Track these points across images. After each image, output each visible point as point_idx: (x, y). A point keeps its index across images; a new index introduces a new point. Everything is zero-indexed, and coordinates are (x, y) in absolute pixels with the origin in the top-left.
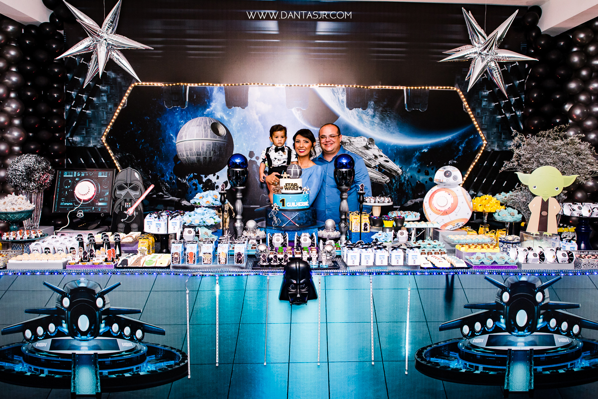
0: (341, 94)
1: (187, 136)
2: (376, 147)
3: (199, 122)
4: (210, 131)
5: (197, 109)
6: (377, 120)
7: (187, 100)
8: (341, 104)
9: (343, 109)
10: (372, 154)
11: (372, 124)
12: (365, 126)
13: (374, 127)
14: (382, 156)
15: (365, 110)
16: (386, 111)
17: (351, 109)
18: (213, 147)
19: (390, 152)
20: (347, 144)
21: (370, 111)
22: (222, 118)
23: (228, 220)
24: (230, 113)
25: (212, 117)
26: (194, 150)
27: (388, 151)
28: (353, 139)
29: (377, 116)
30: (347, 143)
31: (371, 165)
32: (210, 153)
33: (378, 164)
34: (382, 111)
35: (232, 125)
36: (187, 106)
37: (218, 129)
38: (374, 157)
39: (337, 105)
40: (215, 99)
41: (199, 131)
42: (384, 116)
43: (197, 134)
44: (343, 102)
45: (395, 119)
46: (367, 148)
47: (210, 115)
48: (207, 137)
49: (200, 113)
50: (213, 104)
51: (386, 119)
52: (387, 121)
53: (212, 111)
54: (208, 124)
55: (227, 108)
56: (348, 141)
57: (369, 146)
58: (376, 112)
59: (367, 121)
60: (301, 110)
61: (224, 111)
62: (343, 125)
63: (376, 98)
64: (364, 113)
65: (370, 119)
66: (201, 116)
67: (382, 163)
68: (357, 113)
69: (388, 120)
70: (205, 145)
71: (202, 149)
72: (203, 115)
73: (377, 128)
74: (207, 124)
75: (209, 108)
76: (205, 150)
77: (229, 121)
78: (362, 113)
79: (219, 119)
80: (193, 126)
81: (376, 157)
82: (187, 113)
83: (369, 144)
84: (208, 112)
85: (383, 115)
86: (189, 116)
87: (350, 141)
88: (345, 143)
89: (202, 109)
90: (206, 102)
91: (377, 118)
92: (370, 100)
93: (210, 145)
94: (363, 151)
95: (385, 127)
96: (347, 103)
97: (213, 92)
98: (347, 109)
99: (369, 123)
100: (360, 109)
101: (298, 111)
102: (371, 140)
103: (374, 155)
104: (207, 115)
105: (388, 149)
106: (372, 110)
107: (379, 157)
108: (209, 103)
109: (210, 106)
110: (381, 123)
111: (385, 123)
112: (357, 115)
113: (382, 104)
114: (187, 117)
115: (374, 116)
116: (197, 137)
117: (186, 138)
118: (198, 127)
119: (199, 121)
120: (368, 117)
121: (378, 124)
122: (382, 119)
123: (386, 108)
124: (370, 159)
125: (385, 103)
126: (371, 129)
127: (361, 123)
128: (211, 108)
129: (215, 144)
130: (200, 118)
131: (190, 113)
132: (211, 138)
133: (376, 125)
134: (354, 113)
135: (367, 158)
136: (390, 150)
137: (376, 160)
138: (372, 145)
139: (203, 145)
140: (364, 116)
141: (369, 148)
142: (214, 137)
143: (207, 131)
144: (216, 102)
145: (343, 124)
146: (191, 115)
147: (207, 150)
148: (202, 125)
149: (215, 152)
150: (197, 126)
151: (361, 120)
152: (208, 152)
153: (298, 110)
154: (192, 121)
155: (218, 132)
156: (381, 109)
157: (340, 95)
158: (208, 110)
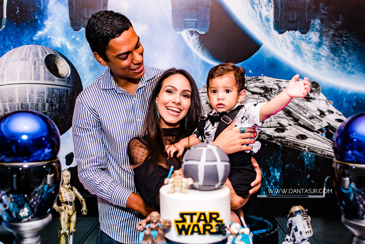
0: (266, 6)
1: (5, 78)
2: (322, 96)
3: (25, 54)
4: (43, 69)
5: (22, 32)
6: (325, 51)
7: (5, 16)
8: (264, 24)
9: (268, 33)
10: (315, 109)
11: (317, 57)
12: (305, 61)
13: (320, 62)
14: (332, 112)
15: (305, 33)
16: (341, 36)
17: (281, 33)
18: (49, 96)
19: (345, 105)
20: (274, 91)
21: (314, 36)
22: (64, 47)
23: (74, 218)
24: (77, 39)
25: (46, 45)
26: (17, 102)
27: (342, 104)
28: (283, 83)
29: (325, 45)
30: (275, 89)
31: (314, 127)
32: (44, 106)
33: (325, 124)
34: (334, 36)
35: (80, 60)
36: (4, 27)
37: (56, 66)
38: (319, 113)
39: (259, 25)
40: (51, 14)
41: (25, 69)
42: (337, 45)
43: (21, 74)
44: (268, 20)
45: (355, 50)
46: (308, 98)
47: (44, 42)
48: (38, 78)
49: (26, 39)
50: (48, 23)
51: (340, 49)
52: (342, 53)
53: (47, 35)
54: (41, 56)
55: (72, 31)
56: (276, 87)
57: (311, 95)
58: (324, 38)
59: (308, 53)
60: (197, 33)
61: (67, 34)
62: (267, 60)
63: (324, 14)
64: (303, 39)
65: (313, 49)
66: (28, 44)
67: (332, 124)
68: (292, 39)
69: (344, 52)
70: (35, 92)
71: (30, 99)
72: (31, 42)
73: (325, 65)
74: (37, 56)
75: (40, 29)
76: (35, 101)
77: (76, 52)
78: (300, 39)
79: (58, 48)
80: (14, 61)
81: (322, 114)
82: (4, 38)
83: (312, 91)
84: (40, 38)
85: (335, 44)
86: (8, 43)
87: (280, 87)
88: (271, 89)
89: (30, 32)
90: (37, 20)
91: (325, 47)
92: (314, 18)
93: (43, 93)
94: (301, 104)
95: (337, 63)
96: (275, 21)
97: (48, 3)
98: (275, 33)
99: (311, 55)
100: (298, 33)
101: (192, 35)
102: (315, 85)
103: (319, 110)
104: (38, 43)
105: (342, 99)
106: (318, 34)
107: (327, 113)
108: (42, 21)
109: (44, 26)
110: (332, 55)
111: (339, 56)
112: (292, 43)
113: (334, 23)
114: (4, 46)
115: (319, 45)
116: (21, 79)
117: (2, 81)
118: (23, 62)
119: (24, 51)
120: (310, 45)
121: (327, 58)
122: (334, 50)
123: (340, 31)
124: (312, 118)
125: (340, 23)
126: (315, 67)
127: (298, 56)
128: (46, 30)
129: (51, 92)
130: (26, 47)
131: (9, 39)
132: (45, 80)
133: (324, 59)
134: (287, 39)
135: (308, 115)
136: (346, 102)
137: (323, 119)
138: (316, 94)
139: (32, 92)
140: (304, 46)
141: (311, 98)
142: (50, 79)
143: (39, 68)
144: (53, 20)
145: (267, 57)
146: (12, 41)
147: (38, 101)
148: (31, 59)
149: (52, 105)
150: (22, 60)
151: (298, 50)
152: (40, 105)
153: (192, 33)
154: (14, 52)
155: (57, 70)
156: (331, 32)
157: (264, 8)
158: (40, 33)
